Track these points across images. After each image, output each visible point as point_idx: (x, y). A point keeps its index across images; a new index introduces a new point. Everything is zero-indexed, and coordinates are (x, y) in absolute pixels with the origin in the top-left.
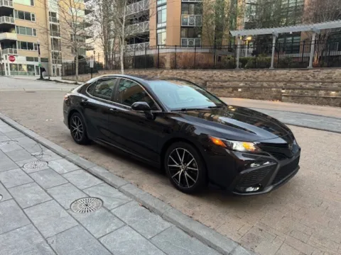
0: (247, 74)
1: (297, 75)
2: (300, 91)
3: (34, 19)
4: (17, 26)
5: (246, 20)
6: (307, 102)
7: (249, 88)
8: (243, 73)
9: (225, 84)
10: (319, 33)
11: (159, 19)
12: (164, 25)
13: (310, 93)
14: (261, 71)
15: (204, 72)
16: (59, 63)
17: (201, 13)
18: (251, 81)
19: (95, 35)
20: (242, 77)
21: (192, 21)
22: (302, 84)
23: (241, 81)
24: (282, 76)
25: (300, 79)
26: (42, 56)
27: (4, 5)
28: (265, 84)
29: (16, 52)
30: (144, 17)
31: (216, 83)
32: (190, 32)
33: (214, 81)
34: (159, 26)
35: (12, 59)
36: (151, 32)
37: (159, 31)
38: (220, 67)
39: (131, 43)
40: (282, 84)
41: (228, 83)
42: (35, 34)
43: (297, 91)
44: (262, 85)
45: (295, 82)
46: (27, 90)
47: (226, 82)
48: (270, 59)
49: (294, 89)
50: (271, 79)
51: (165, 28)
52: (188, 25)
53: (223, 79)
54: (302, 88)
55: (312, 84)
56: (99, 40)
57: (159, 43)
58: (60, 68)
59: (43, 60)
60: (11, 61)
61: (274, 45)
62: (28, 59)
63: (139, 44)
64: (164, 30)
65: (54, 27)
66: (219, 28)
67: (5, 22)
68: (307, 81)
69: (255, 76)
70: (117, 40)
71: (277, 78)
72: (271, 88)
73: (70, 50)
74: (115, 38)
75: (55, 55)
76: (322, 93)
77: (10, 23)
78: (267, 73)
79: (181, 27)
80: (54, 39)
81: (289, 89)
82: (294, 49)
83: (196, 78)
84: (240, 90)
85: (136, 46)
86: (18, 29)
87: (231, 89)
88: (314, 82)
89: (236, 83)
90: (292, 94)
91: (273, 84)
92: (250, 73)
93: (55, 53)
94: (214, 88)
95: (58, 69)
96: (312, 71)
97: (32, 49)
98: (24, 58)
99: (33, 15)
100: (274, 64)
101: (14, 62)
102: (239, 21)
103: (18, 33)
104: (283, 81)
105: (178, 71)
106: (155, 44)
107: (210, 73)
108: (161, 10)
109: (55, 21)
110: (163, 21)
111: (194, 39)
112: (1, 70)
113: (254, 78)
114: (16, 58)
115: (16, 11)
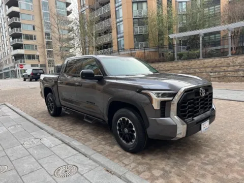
0: (184, 64)
1: (220, 62)
2: (224, 73)
3: (35, 39)
5: (180, 26)
6: (230, 81)
8: (180, 63)
9: (168, 72)
10: (233, 31)
11: (118, 30)
12: (122, 35)
13: (232, 74)
14: (193, 61)
16: (52, 67)
17: (148, 24)
18: (187, 69)
19: (76, 46)
20: (180, 66)
21: (141, 30)
22: (225, 68)
23: (180, 70)
24: (210, 64)
25: (223, 65)
26: (41, 63)
27: (16, 32)
28: (197, 70)
29: (24, 62)
30: (108, 31)
32: (140, 38)
34: (119, 36)
35: (21, 66)
36: (113, 41)
37: (119, 40)
38: (164, 61)
39: (101, 49)
40: (209, 70)
42: (36, 49)
43: (221, 73)
44: (195, 71)
45: (220, 67)
46: (31, 87)
47: (169, 70)
48: (200, 52)
49: (219, 72)
50: (201, 66)
51: (123, 37)
52: (139, 34)
53: (167, 69)
54: (225, 71)
55: (233, 67)
56: (79, 49)
57: (120, 48)
58: (53, 70)
59: (41, 65)
60: (21, 68)
61: (201, 42)
62: (32, 66)
63: (106, 50)
64: (122, 39)
65: (48, 43)
66: (161, 34)
67: (17, 42)
68: (228, 65)
69: (190, 65)
70: (91, 48)
71: (206, 65)
73: (59, 57)
74: (89, 47)
75: (50, 62)
76: (241, 73)
77: (20, 43)
78: (199, 62)
79: (134, 35)
80: (49, 51)
81: (216, 72)
82: (217, 43)
85: (104, 51)
86: (25, 46)
88: (234, 66)
89: (176, 70)
90: (218, 76)
91: (203, 69)
92: (186, 63)
93: (50, 61)
95: (52, 71)
96: (231, 58)
97: (35, 59)
98: (30, 65)
99: (35, 36)
100: (203, 55)
101: (23, 69)
102: (174, 27)
103: (25, 49)
104: (210, 67)
106: (117, 49)
107: (157, 65)
108: (119, 25)
109: (49, 38)
110: (121, 32)
111: (144, 43)
112: (14, 75)
113: (189, 67)
114: (24, 66)
115: (23, 34)
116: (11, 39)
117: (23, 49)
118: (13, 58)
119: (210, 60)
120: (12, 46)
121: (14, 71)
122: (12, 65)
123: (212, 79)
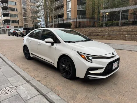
1: (132, 28)
2: (134, 35)
3: (16, 11)
4: (10, 14)
7: (110, 35)
8: (107, 29)
9: (99, 34)
11: (68, 7)
12: (70, 10)
14: (115, 27)
15: (89, 29)
17: (86, 4)
18: (111, 32)
20: (107, 30)
21: (82, 7)
22: (135, 32)
23: (106, 32)
24: (125, 29)
25: (134, 30)
26: (20, 25)
27: (5, 6)
28: (117, 33)
29: (10, 25)
30: (62, 7)
31: (95, 34)
32: (81, 12)
33: (94, 32)
34: (68, 10)
36: (64, 13)
37: (68, 13)
39: (56, 18)
40: (125, 33)
41: (100, 33)
42: (17, 17)
43: (133, 36)
44: (116, 34)
45: (132, 32)
47: (99, 33)
48: (119, 22)
51: (70, 11)
52: (80, 9)
53: (98, 31)
57: (68, 18)
59: (20, 27)
62: (15, 27)
63: (59, 19)
65: (25, 14)
67: (5, 12)
69: (112, 30)
71: (122, 30)
72: (121, 35)
73: (31, 22)
77: (7, 12)
78: (118, 28)
79: (77, 10)
80: (25, 18)
81: (129, 35)
83: (85, 31)
84: (106, 36)
85: (58, 19)
87: (102, 36)
89: (104, 33)
90: (131, 37)
91: (121, 33)
92: (110, 28)
93: (25, 24)
94: (94, 36)
97: (16, 23)
98: (13, 27)
99: (16, 9)
103: (10, 17)
104: (126, 31)
105: (77, 29)
106: (66, 18)
107: (92, 29)
108: (68, 4)
109: (25, 11)
110: (70, 8)
111: (83, 15)
112: (4, 32)
113: (112, 31)
114: (10, 27)
115: (9, 8)
116: (2, 10)
117: (9, 16)
118: (3, 22)
119: (125, 27)
120: (2, 14)
121: (3, 30)
122: (2, 26)
123: (127, 39)
